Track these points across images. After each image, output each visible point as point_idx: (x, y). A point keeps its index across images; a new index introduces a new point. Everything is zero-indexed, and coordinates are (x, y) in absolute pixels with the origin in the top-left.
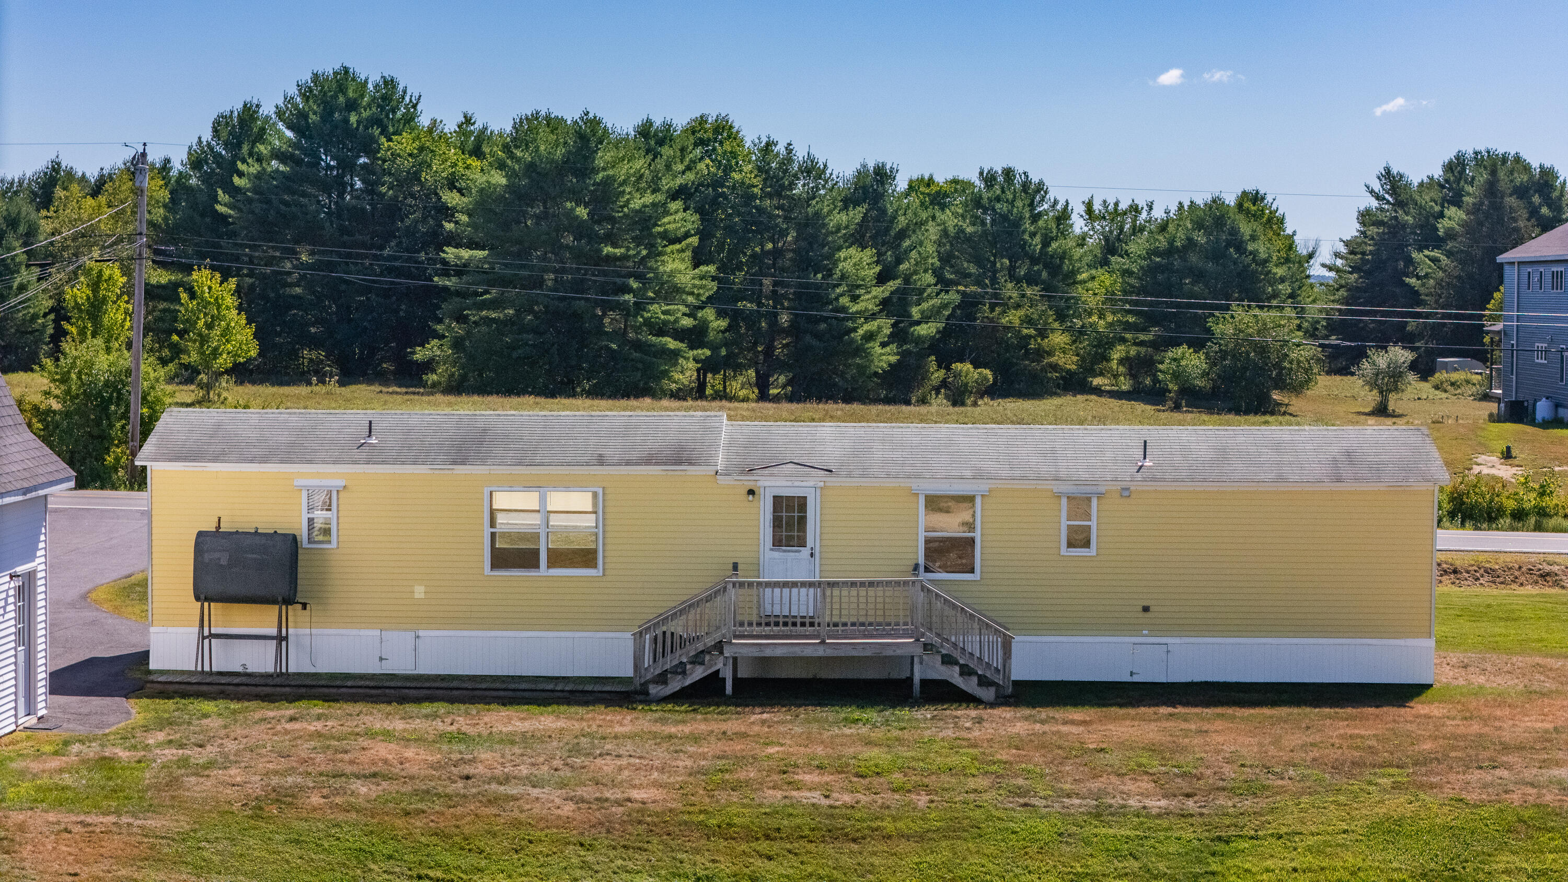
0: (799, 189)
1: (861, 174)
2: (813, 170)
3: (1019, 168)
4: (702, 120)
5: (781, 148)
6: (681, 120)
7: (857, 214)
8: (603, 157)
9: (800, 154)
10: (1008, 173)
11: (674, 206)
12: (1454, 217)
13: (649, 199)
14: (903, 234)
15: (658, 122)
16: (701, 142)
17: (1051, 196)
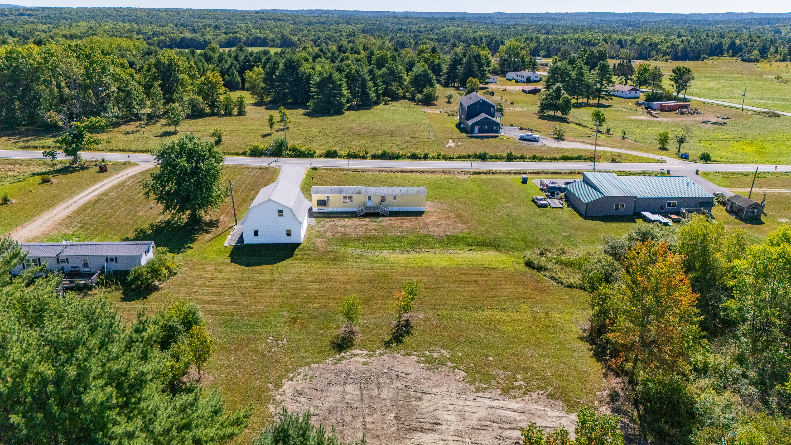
12: (465, 60)
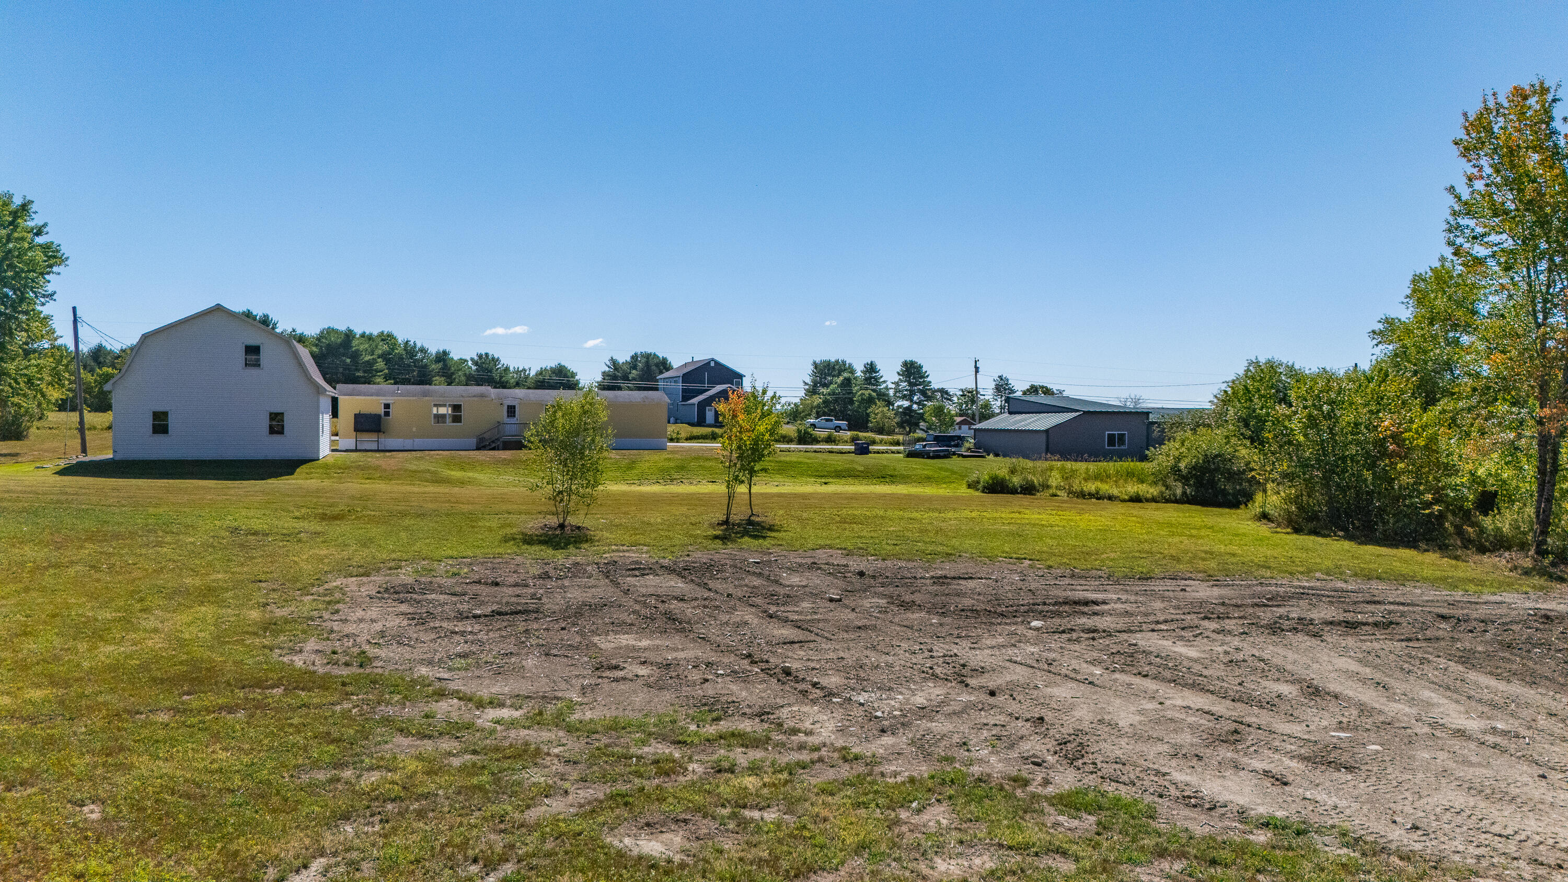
0: (419, 356)
1: (438, 353)
2: (423, 350)
3: (490, 353)
4: (382, 333)
5: (412, 343)
6: (375, 333)
7: (440, 365)
8: (355, 343)
9: (419, 345)
10: (487, 354)
11: (379, 360)
12: (634, 373)
13: (370, 357)
14: (453, 374)
15: (367, 333)
16: (383, 340)
17: (502, 363)
